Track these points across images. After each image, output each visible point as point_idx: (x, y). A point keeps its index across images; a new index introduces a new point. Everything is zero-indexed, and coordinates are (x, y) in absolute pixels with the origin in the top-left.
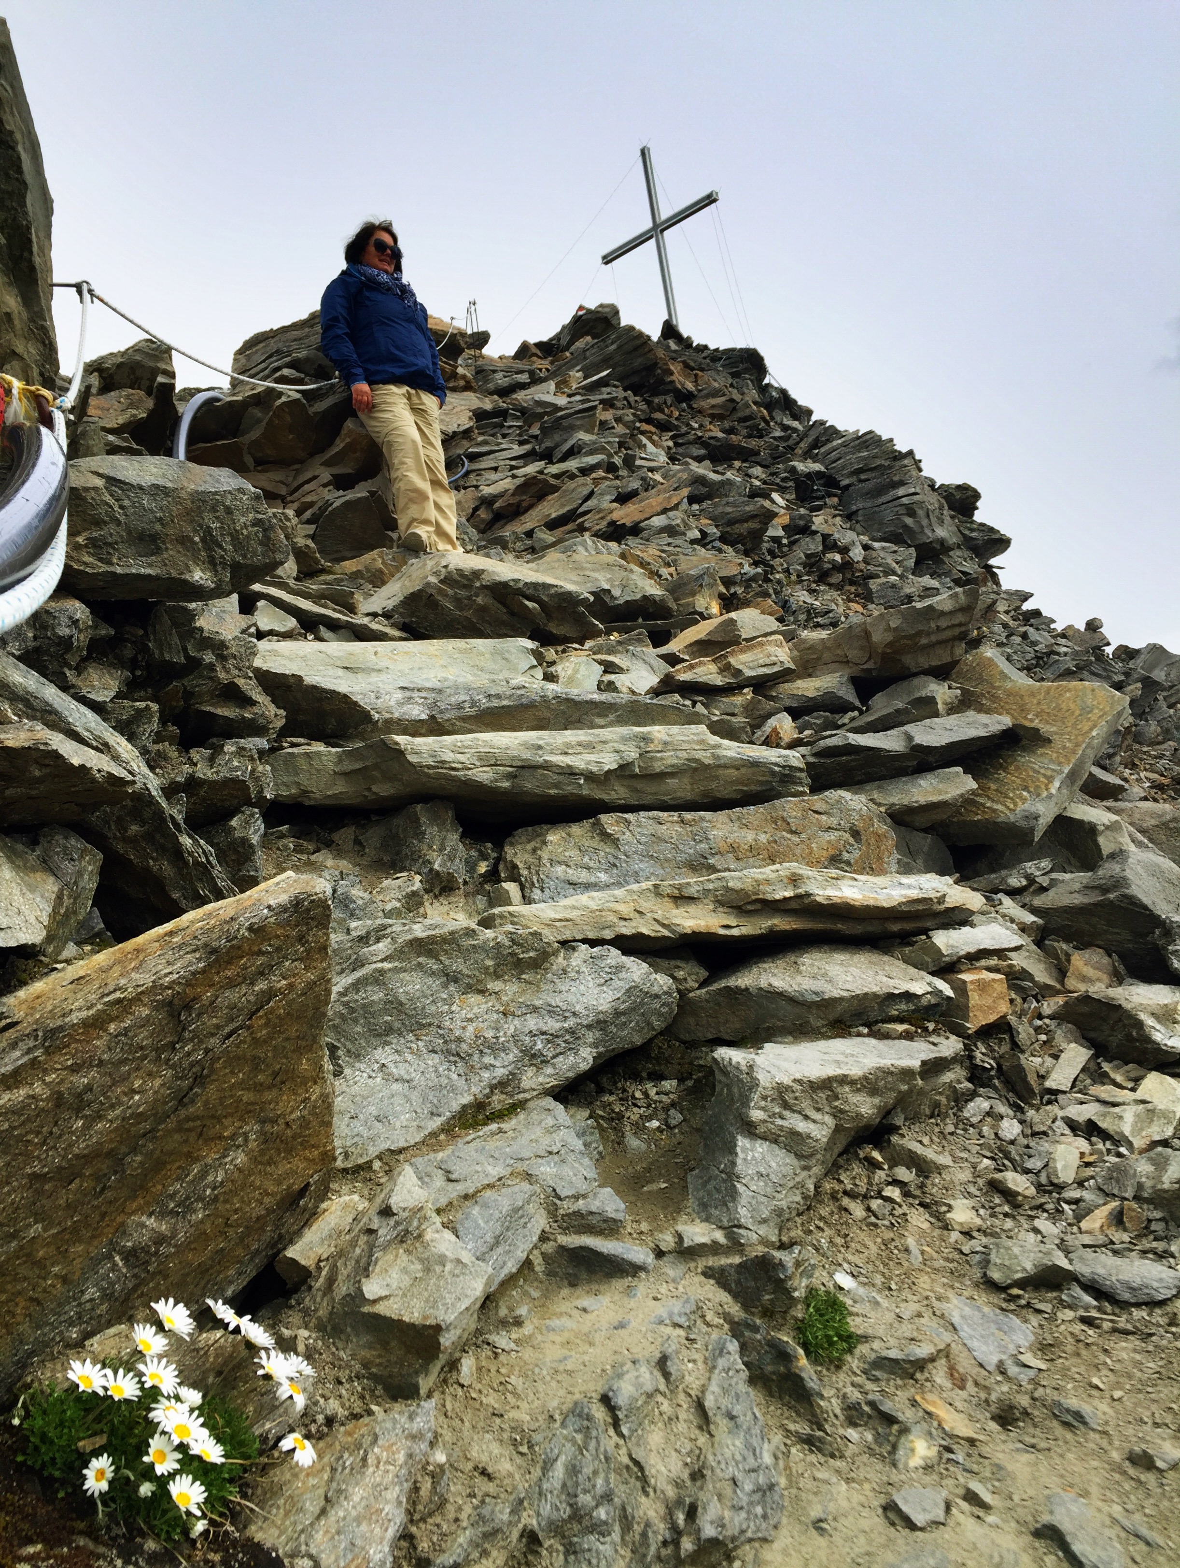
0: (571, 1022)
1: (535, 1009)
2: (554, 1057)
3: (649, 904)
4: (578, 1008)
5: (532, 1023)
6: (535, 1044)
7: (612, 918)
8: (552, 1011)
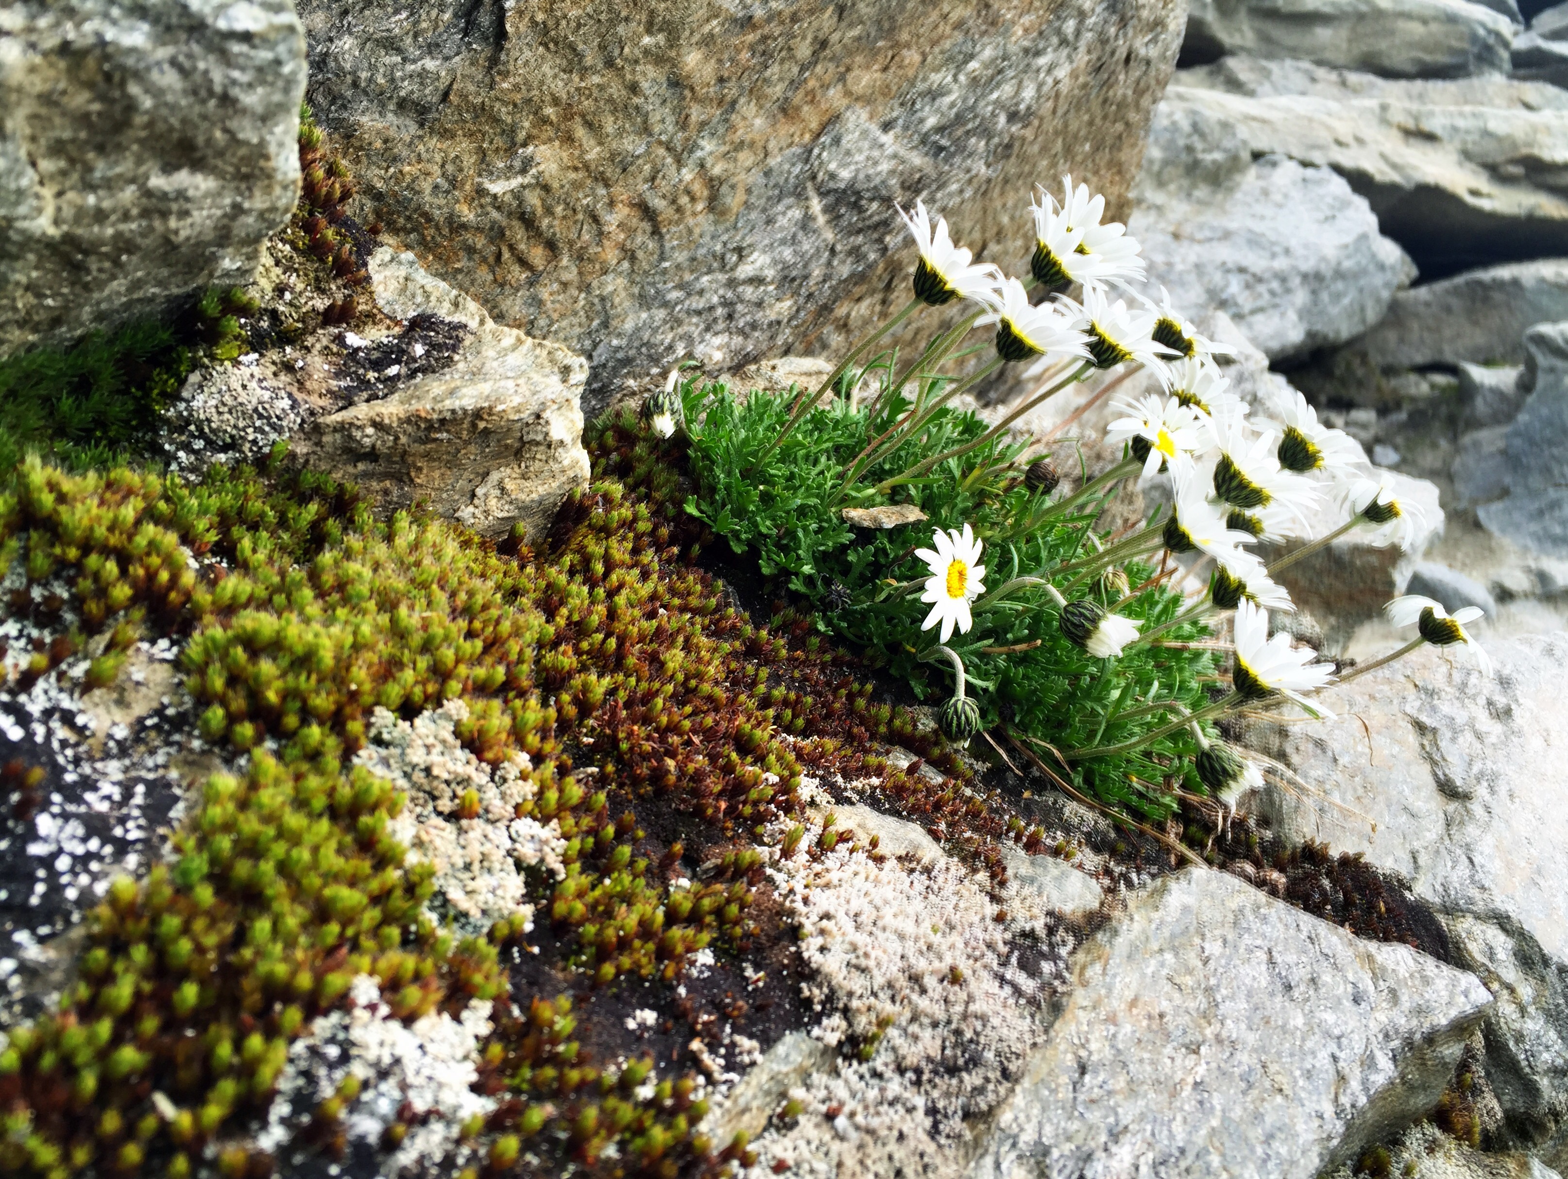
0: (1281, 264)
1: (1226, 235)
2: (1254, 312)
3: (1372, 132)
4: (1293, 243)
5: (1225, 253)
6: (1227, 285)
7: (1324, 137)
8: (1254, 241)
